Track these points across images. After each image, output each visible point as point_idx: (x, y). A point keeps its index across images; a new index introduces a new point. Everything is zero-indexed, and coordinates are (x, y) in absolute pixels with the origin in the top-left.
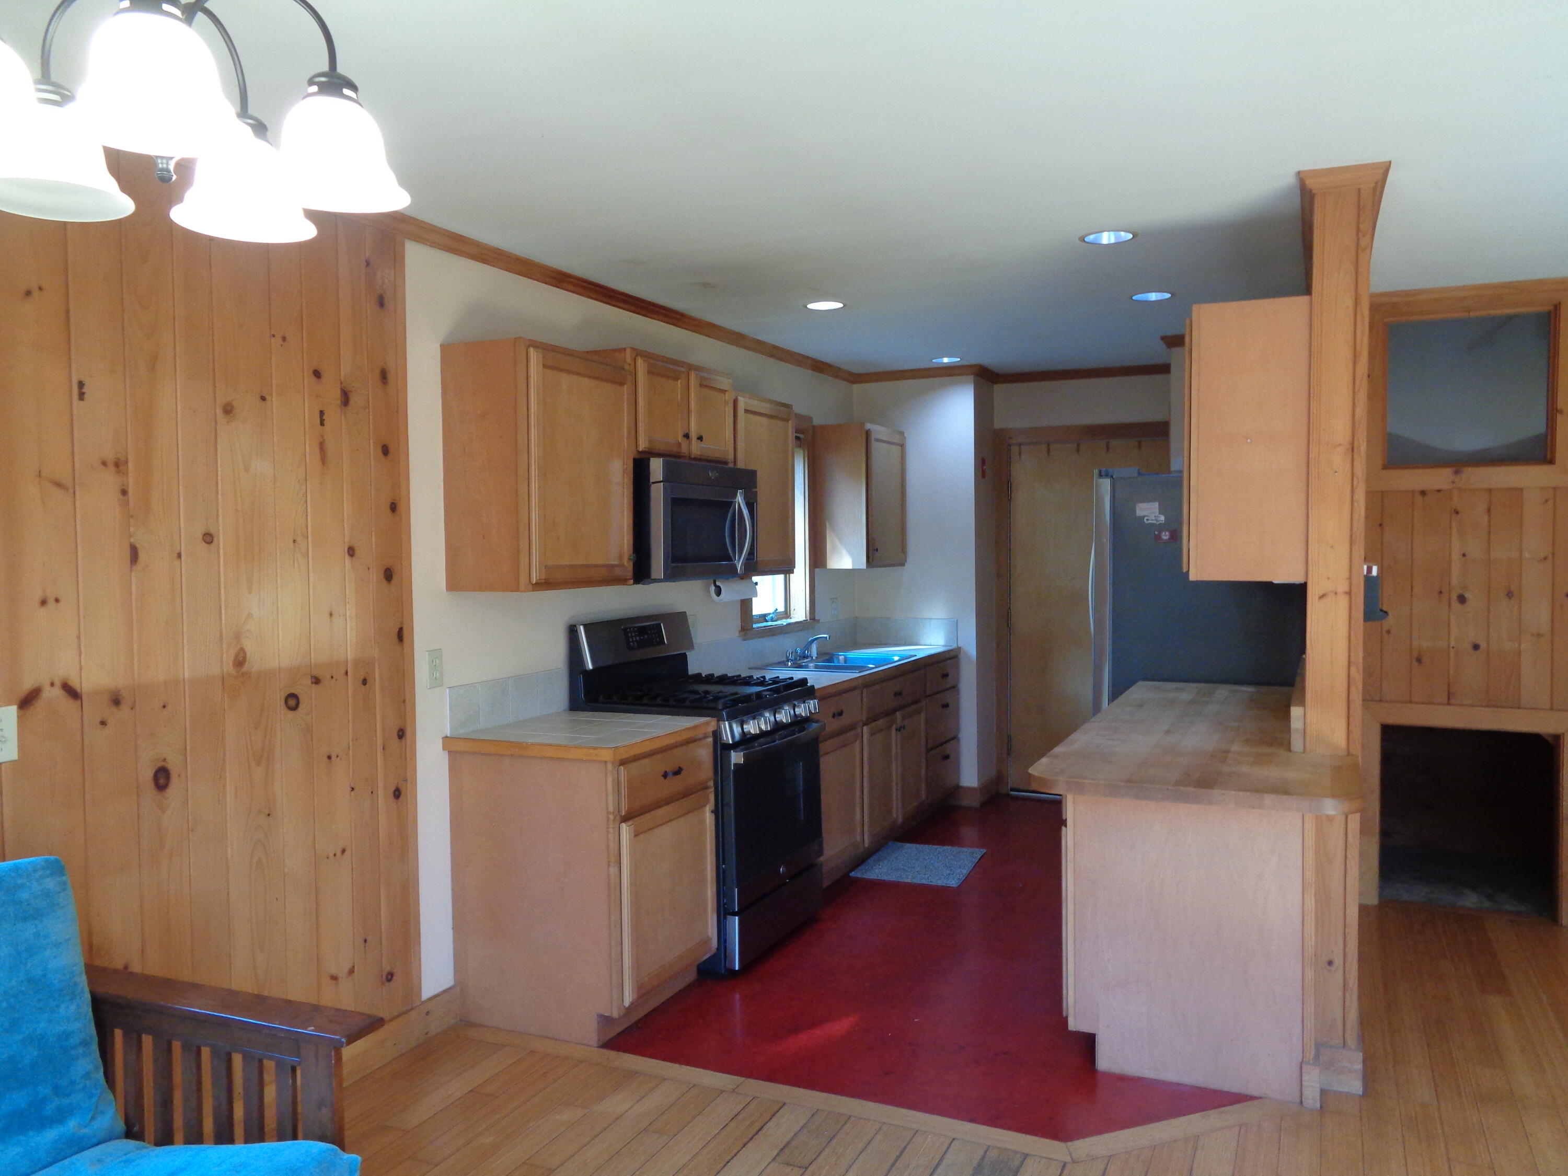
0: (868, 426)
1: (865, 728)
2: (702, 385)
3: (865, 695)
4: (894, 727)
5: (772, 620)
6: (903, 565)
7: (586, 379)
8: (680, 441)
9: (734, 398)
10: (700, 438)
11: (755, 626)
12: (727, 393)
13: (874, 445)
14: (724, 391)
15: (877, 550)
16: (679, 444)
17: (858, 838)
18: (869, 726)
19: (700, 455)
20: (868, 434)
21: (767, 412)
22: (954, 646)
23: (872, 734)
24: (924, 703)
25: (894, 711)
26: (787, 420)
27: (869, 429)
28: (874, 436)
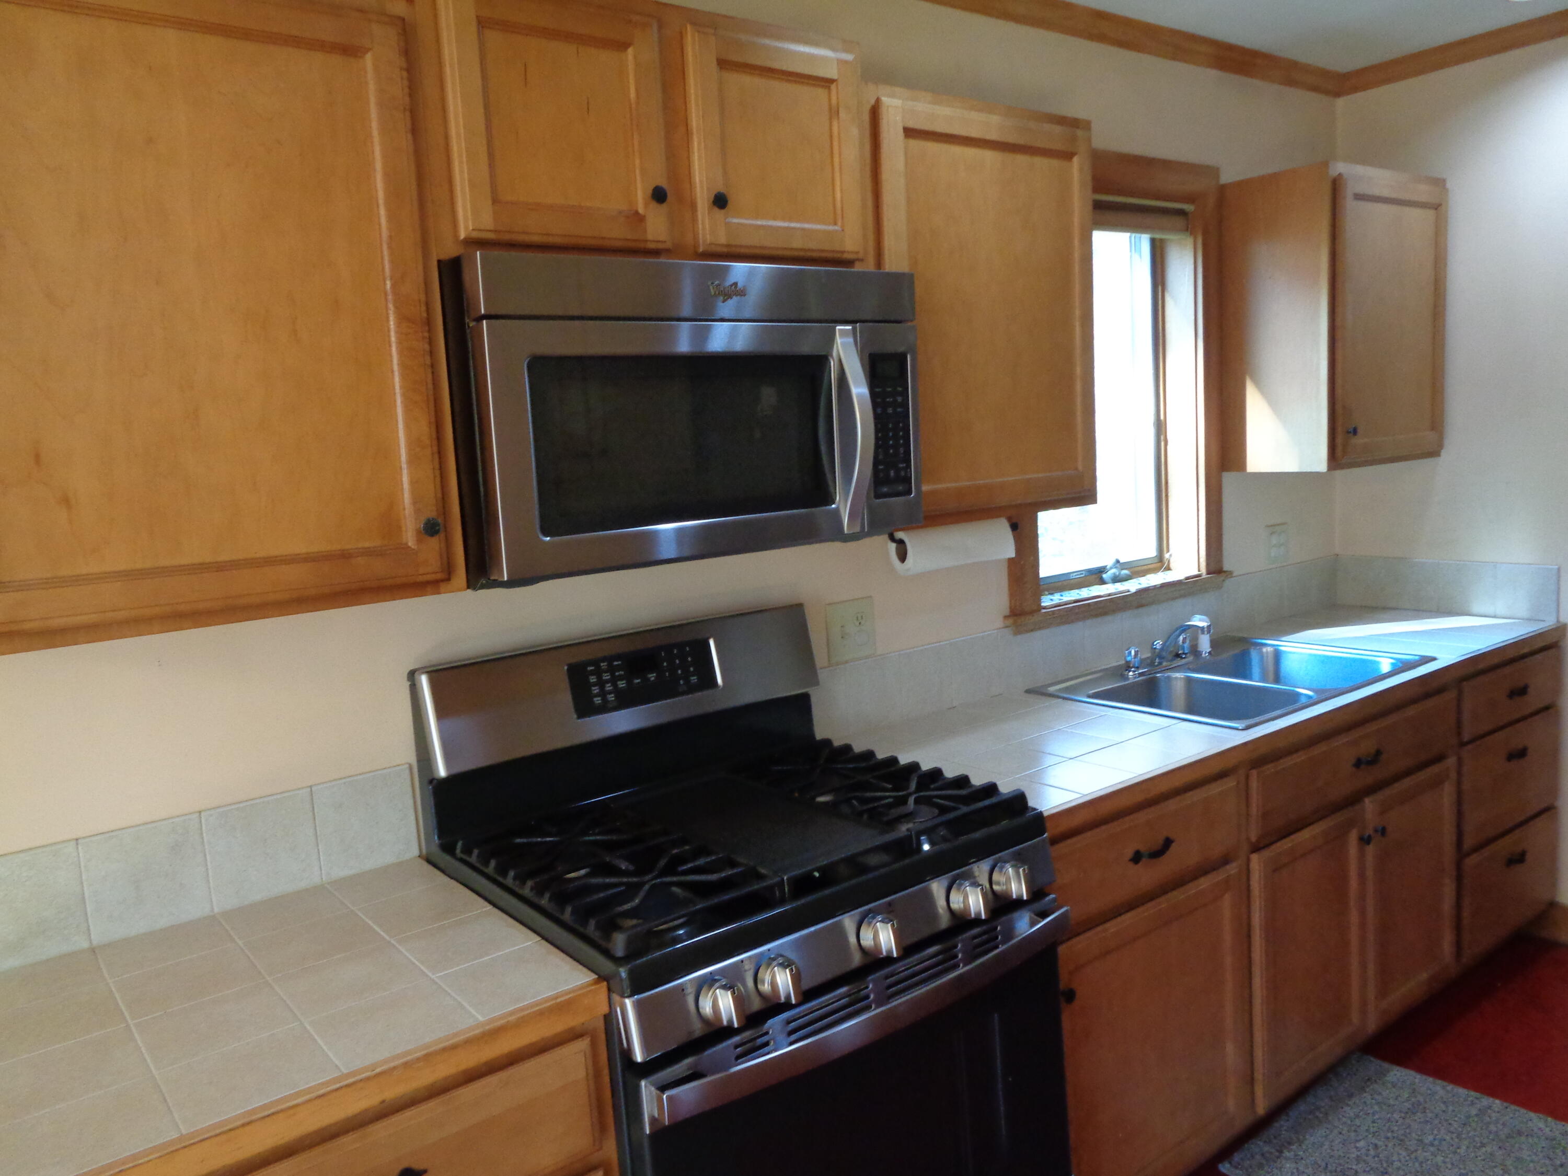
0: (1340, 167)
1: (1255, 857)
2: (723, 64)
3: (1254, 784)
4: (1353, 836)
5: (1116, 580)
6: (1434, 452)
7: (171, 35)
8: (641, 211)
9: (873, 102)
10: (720, 201)
11: (1048, 601)
12: (833, 87)
13: (1351, 207)
14: (827, 83)
15: (1355, 431)
16: (637, 219)
17: (1231, 1104)
18: (1267, 853)
19: (728, 246)
20: (1336, 186)
21: (993, 136)
22: (1548, 622)
23: (1275, 868)
24: (1451, 761)
25: (1354, 800)
26: (1068, 156)
27: (1340, 174)
28: (1351, 188)
